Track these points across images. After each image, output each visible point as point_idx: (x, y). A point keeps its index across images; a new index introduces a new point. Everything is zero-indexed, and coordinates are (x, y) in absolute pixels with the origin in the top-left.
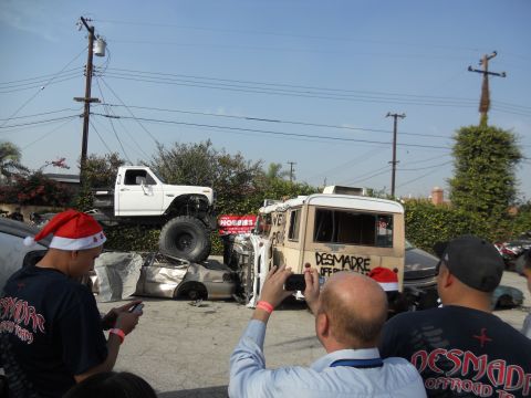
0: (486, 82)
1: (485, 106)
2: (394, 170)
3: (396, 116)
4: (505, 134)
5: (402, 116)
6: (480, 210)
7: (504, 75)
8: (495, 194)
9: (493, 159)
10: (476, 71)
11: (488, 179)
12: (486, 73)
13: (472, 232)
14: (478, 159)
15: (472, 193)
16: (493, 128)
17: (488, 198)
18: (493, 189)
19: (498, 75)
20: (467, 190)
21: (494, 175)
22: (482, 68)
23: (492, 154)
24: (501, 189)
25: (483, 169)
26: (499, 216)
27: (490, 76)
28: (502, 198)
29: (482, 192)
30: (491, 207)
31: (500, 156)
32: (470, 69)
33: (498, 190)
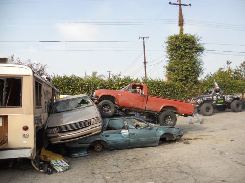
0: (180, 10)
1: (181, 23)
2: (146, 67)
3: (144, 38)
4: (193, 37)
5: (148, 38)
6: (181, 80)
7: (190, 5)
8: (189, 70)
9: (187, 51)
10: (174, 4)
11: (185, 63)
12: (180, 5)
13: (177, 94)
14: (179, 52)
15: (176, 72)
16: (186, 34)
17: (185, 73)
18: (187, 68)
19: (187, 5)
20: (174, 71)
21: (188, 60)
22: (178, 3)
23: (186, 49)
24: (191, 67)
25: (181, 57)
26: (192, 83)
27: (182, 6)
28: (193, 72)
29: (182, 70)
30: (187, 78)
31: (190, 49)
32: (170, 3)
33: (190, 68)
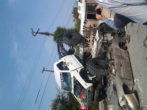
1: (48, 34)
3: (43, 70)
7: (39, 29)
12: (37, 33)
27: (38, 32)
32: (35, 36)
